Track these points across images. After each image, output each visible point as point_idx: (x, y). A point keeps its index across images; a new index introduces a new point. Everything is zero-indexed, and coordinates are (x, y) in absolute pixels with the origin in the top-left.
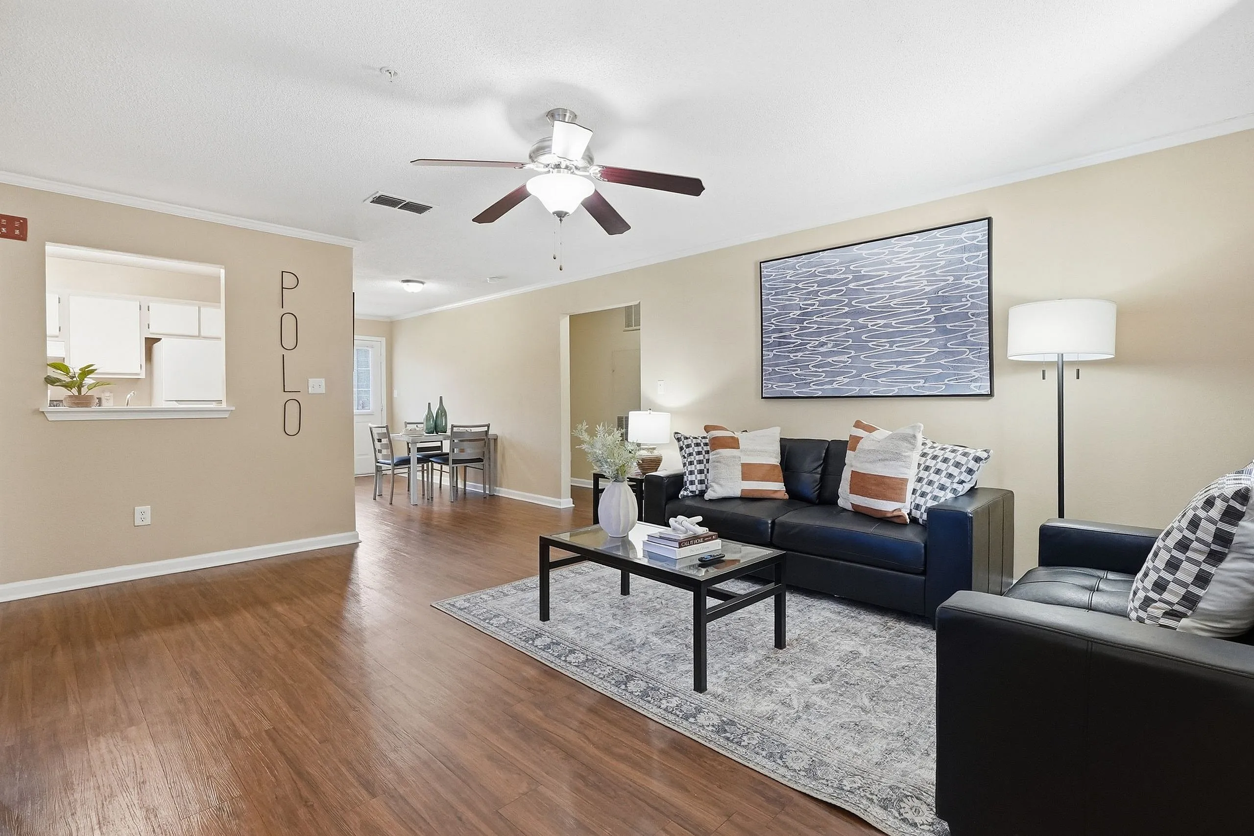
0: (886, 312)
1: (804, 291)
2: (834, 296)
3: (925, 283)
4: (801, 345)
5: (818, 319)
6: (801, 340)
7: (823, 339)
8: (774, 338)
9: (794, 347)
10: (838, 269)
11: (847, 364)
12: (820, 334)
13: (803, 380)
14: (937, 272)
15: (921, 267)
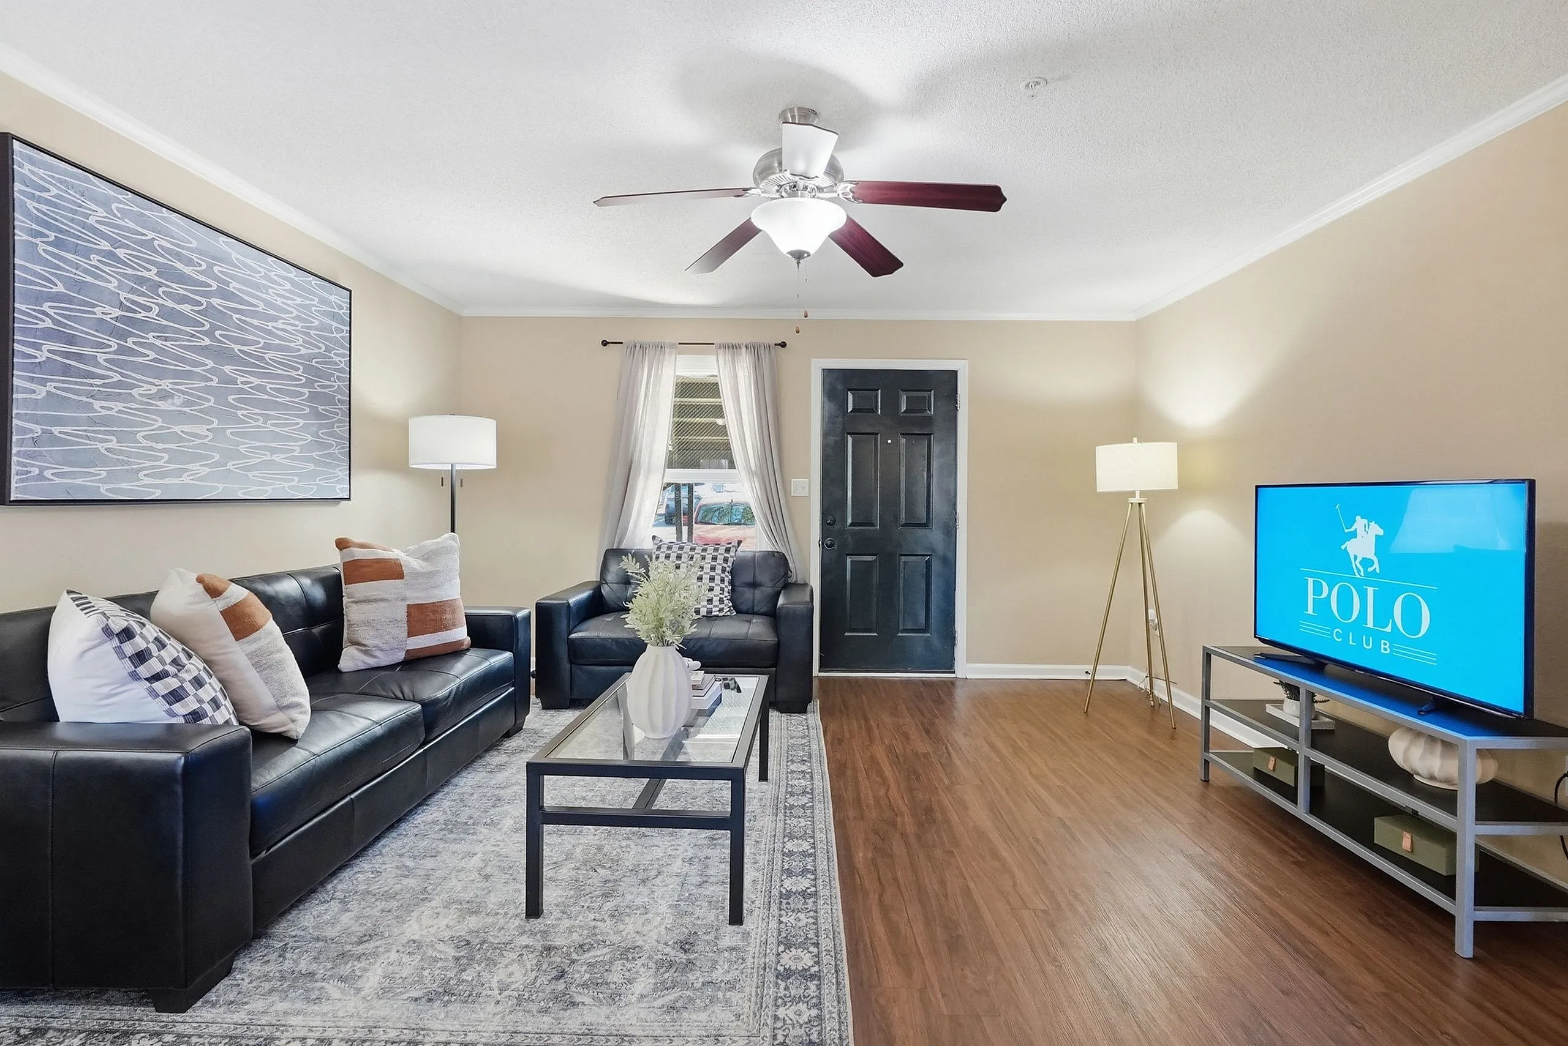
0: (253, 363)
1: (130, 271)
2: (186, 308)
3: (301, 342)
4: (119, 385)
5: (158, 343)
6: (121, 374)
7: (166, 384)
8: (49, 351)
9: (103, 385)
10: (195, 259)
11: (206, 441)
12: (161, 374)
13: (123, 462)
14: (312, 332)
15: (297, 318)
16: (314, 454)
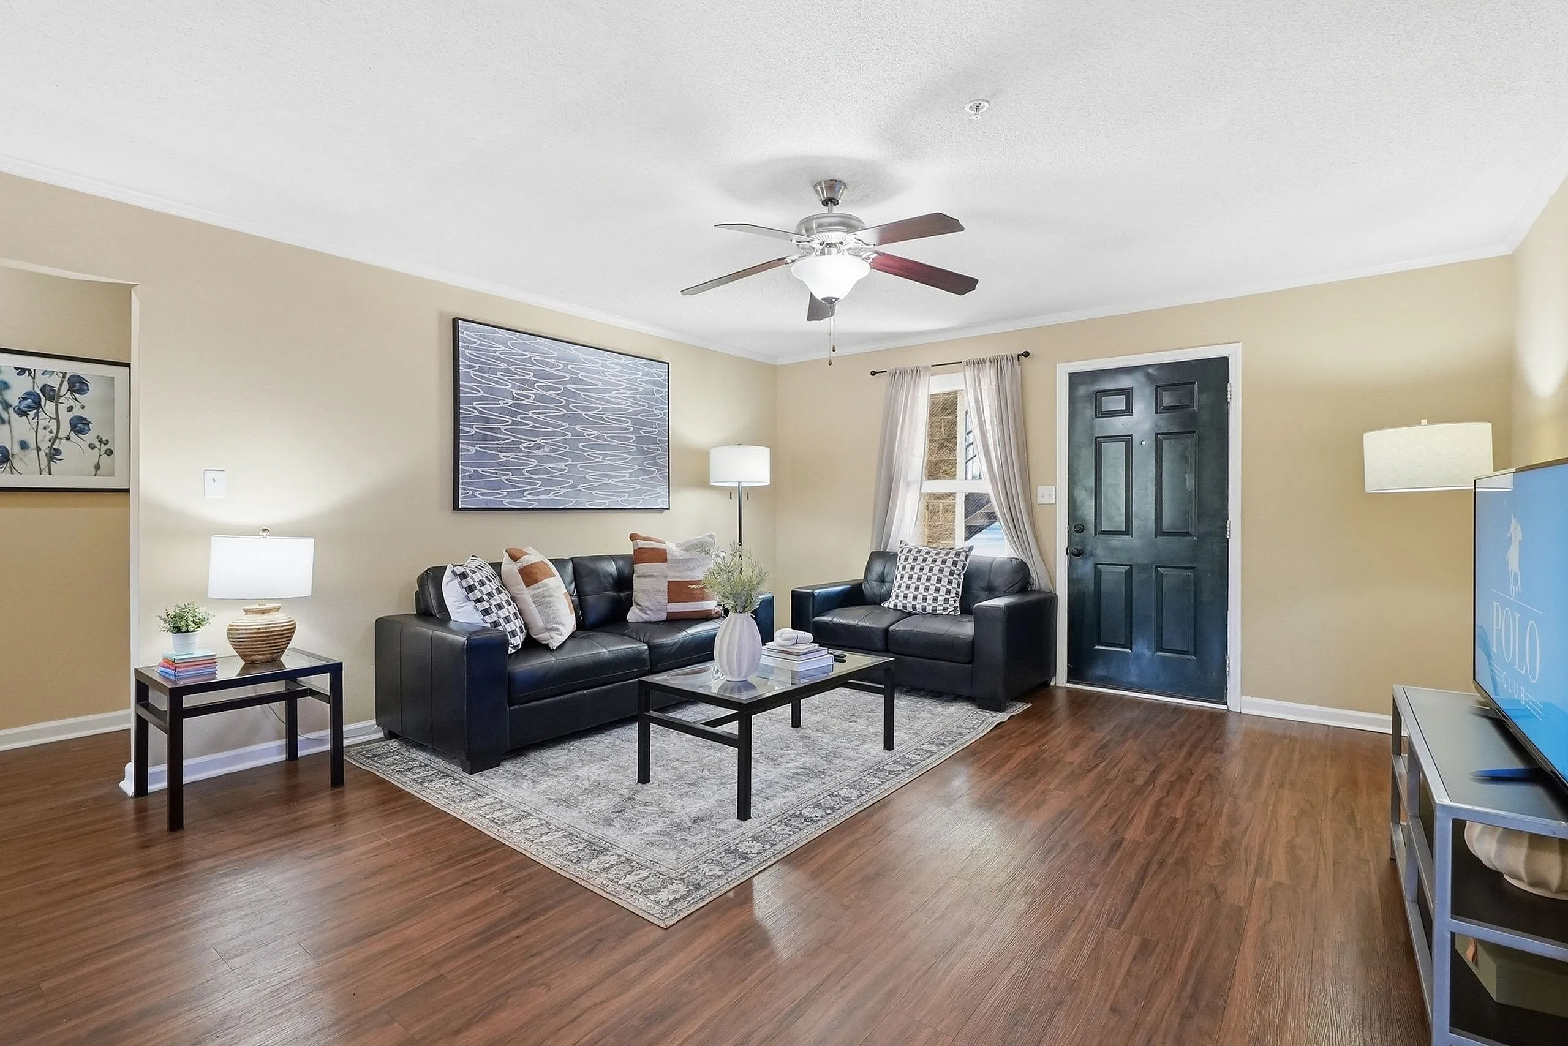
0: (598, 422)
1: (519, 377)
2: (551, 393)
3: (629, 404)
4: (513, 443)
5: (535, 416)
6: (514, 437)
7: (539, 440)
8: (477, 428)
9: (504, 444)
10: (557, 364)
11: (564, 472)
12: (536, 434)
13: (515, 487)
14: (637, 396)
15: (626, 388)
16: (640, 478)
